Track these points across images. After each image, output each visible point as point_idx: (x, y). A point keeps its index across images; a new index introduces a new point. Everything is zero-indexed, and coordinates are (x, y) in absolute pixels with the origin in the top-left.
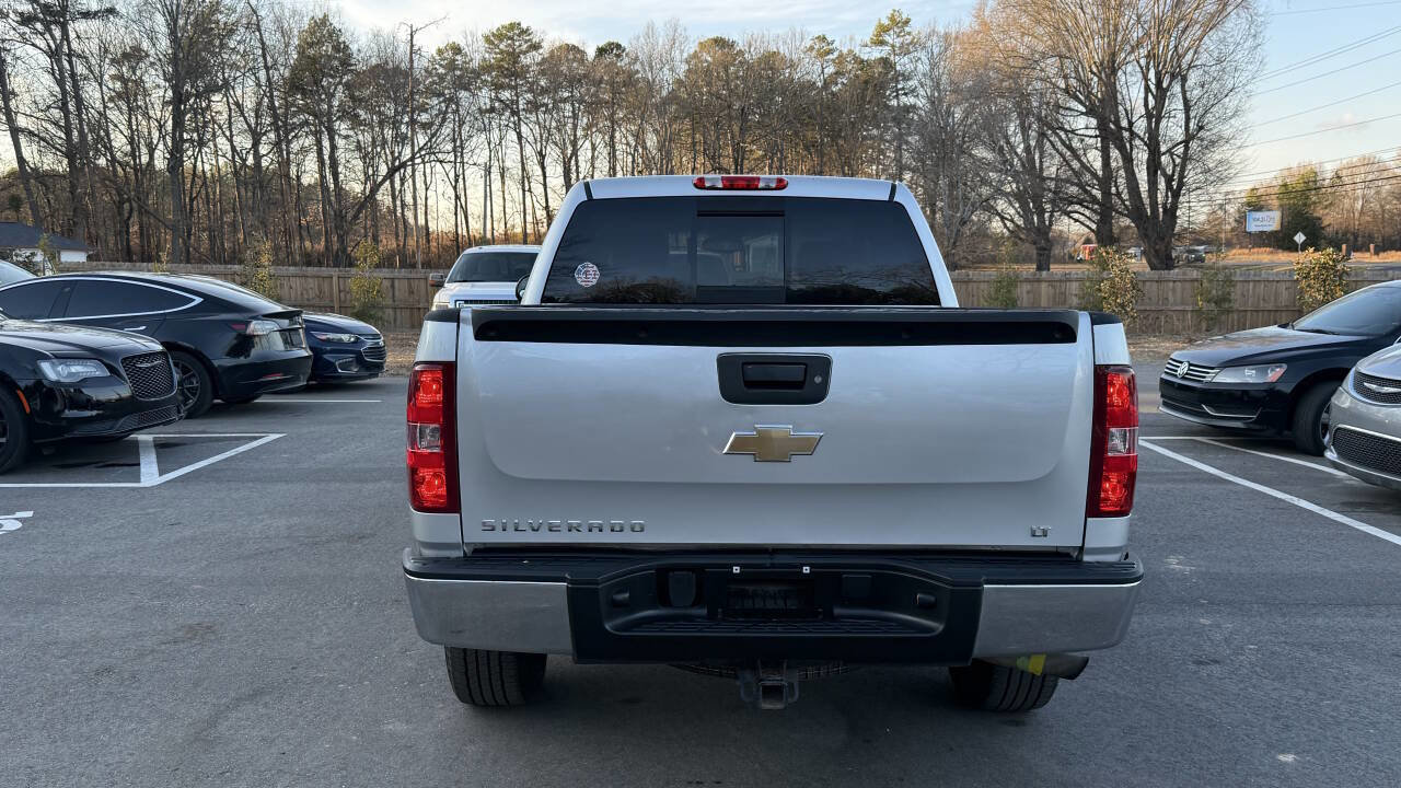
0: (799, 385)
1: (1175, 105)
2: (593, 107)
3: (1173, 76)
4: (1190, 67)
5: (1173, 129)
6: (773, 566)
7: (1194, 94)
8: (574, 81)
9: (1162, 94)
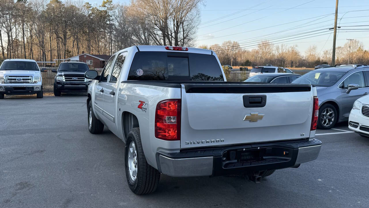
0: (260, 103)
1: (181, 30)
2: (15, 17)
3: (180, 23)
4: (184, 21)
5: (180, 36)
6: (252, 148)
7: (185, 28)
8: (9, 9)
9: (178, 27)
